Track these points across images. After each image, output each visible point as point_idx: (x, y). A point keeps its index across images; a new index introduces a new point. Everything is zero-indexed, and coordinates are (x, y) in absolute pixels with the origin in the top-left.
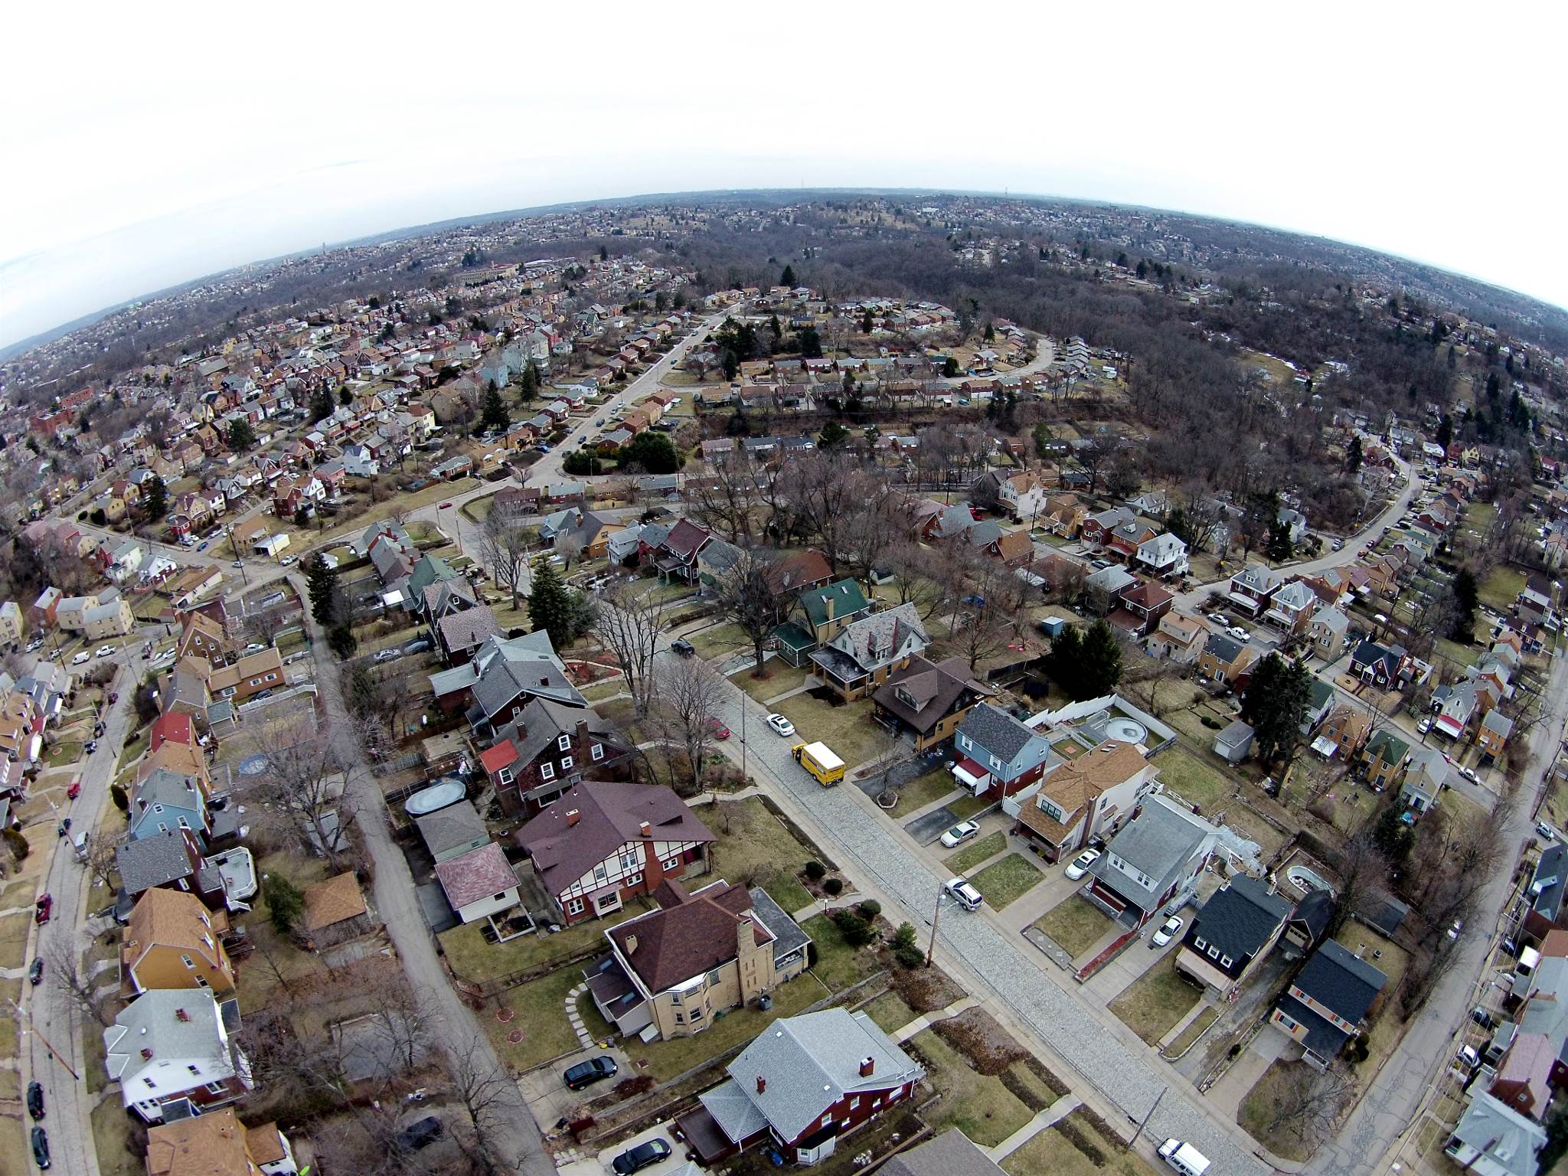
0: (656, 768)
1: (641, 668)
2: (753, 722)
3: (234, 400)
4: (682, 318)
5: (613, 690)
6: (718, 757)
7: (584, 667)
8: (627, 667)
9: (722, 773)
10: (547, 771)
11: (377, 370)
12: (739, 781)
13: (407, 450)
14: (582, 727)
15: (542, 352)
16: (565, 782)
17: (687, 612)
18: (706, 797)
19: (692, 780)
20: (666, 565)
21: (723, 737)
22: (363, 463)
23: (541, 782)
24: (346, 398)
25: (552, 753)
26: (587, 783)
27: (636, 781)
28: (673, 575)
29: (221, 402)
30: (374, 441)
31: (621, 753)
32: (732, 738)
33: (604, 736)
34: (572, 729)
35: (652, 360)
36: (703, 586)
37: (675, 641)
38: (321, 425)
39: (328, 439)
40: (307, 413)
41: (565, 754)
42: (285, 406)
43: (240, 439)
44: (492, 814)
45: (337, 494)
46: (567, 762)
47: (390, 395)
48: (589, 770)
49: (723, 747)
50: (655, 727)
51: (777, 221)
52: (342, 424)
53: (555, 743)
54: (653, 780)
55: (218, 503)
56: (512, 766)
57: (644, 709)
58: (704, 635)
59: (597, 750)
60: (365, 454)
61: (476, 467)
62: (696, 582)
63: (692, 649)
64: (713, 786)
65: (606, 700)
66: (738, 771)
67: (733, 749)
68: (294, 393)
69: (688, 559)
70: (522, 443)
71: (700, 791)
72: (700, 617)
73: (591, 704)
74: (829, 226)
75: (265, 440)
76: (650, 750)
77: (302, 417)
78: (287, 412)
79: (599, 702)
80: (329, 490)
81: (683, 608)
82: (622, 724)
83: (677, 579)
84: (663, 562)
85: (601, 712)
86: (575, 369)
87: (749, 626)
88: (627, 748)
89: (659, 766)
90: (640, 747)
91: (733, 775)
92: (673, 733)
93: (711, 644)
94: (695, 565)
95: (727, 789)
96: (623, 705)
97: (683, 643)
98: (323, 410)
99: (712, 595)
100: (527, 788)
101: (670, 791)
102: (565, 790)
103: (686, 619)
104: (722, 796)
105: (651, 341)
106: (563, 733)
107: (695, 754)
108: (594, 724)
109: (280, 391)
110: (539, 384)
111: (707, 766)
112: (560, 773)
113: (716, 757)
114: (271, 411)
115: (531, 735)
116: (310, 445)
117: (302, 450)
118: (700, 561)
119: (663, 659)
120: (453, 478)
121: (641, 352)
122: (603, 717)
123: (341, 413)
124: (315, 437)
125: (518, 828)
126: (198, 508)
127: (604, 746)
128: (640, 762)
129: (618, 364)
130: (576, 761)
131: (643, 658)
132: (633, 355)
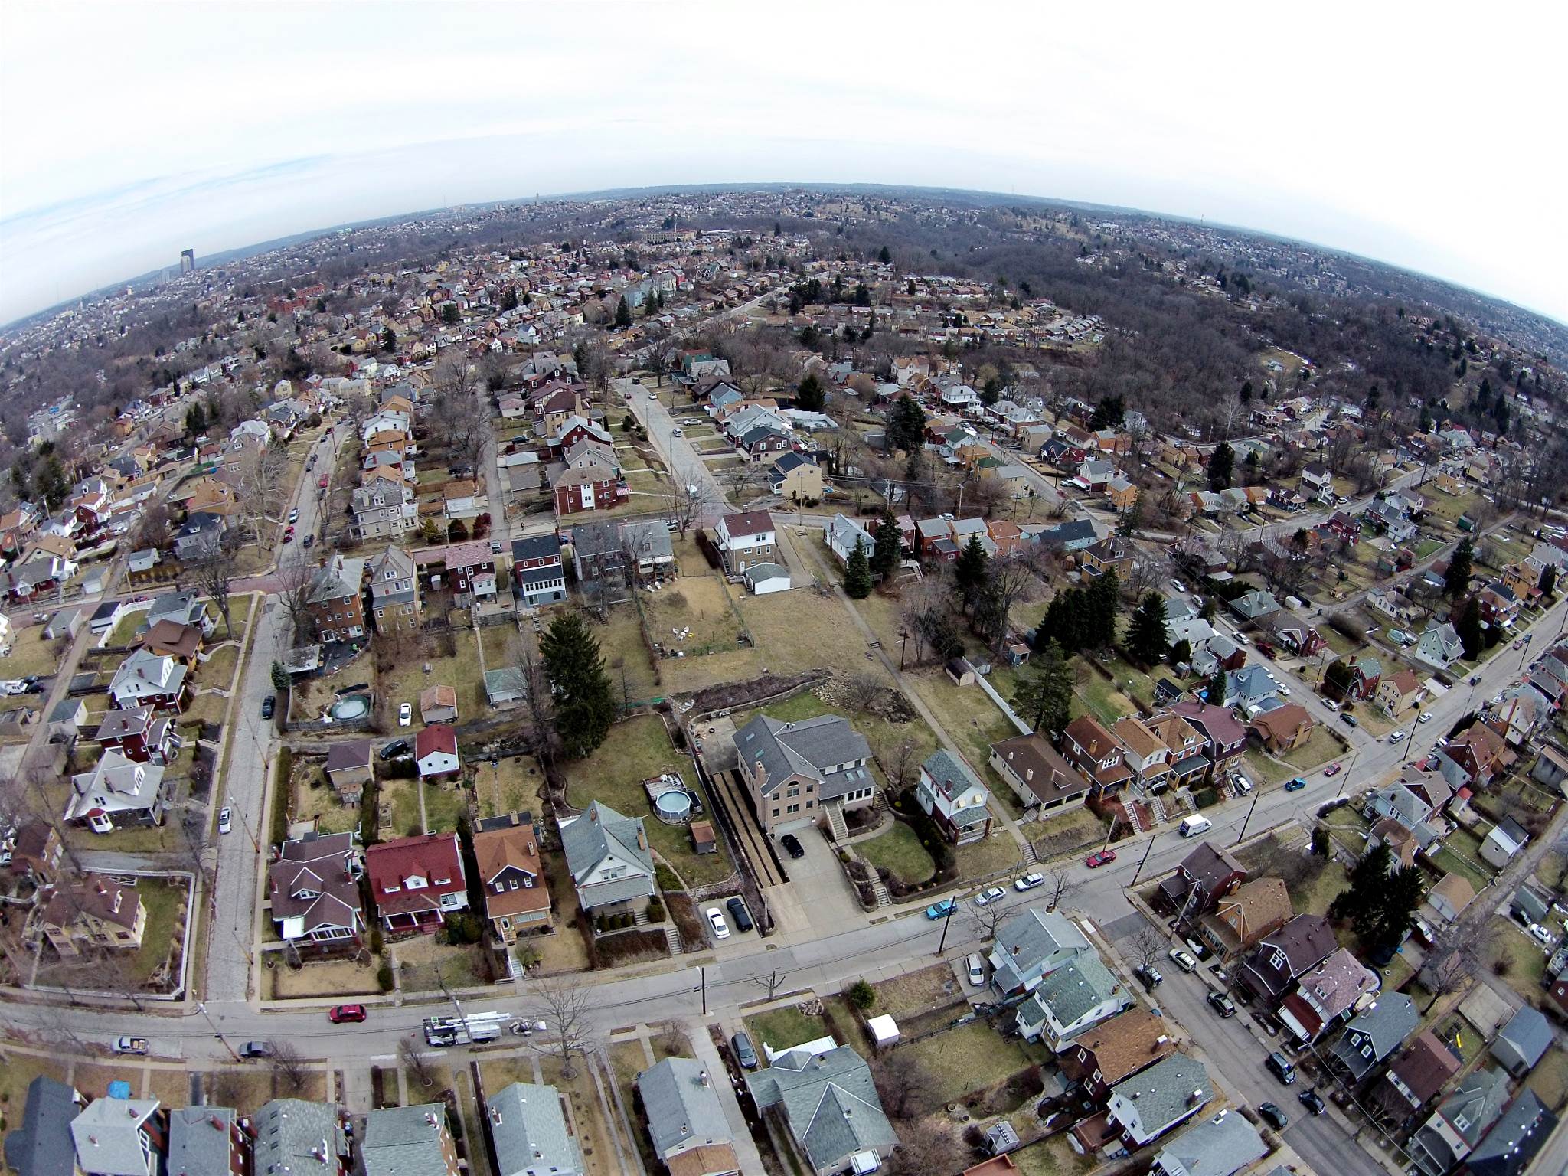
3: (447, 294)
4: (782, 275)
11: (552, 288)
13: (560, 334)
15: (669, 286)
22: (530, 335)
24: (527, 300)
29: (437, 295)
30: (539, 326)
35: (747, 300)
38: (507, 313)
39: (510, 323)
40: (498, 307)
42: (484, 302)
43: (450, 317)
45: (510, 351)
47: (558, 302)
51: (960, 221)
52: (521, 316)
55: (431, 348)
60: (532, 331)
68: (491, 295)
70: (636, 336)
75: (468, 320)
78: (485, 306)
105: (751, 288)
109: (481, 293)
114: (473, 304)
116: (498, 324)
117: (491, 326)
121: (740, 294)
123: (522, 309)
124: (500, 320)
126: (418, 348)
129: (719, 298)
132: (734, 295)
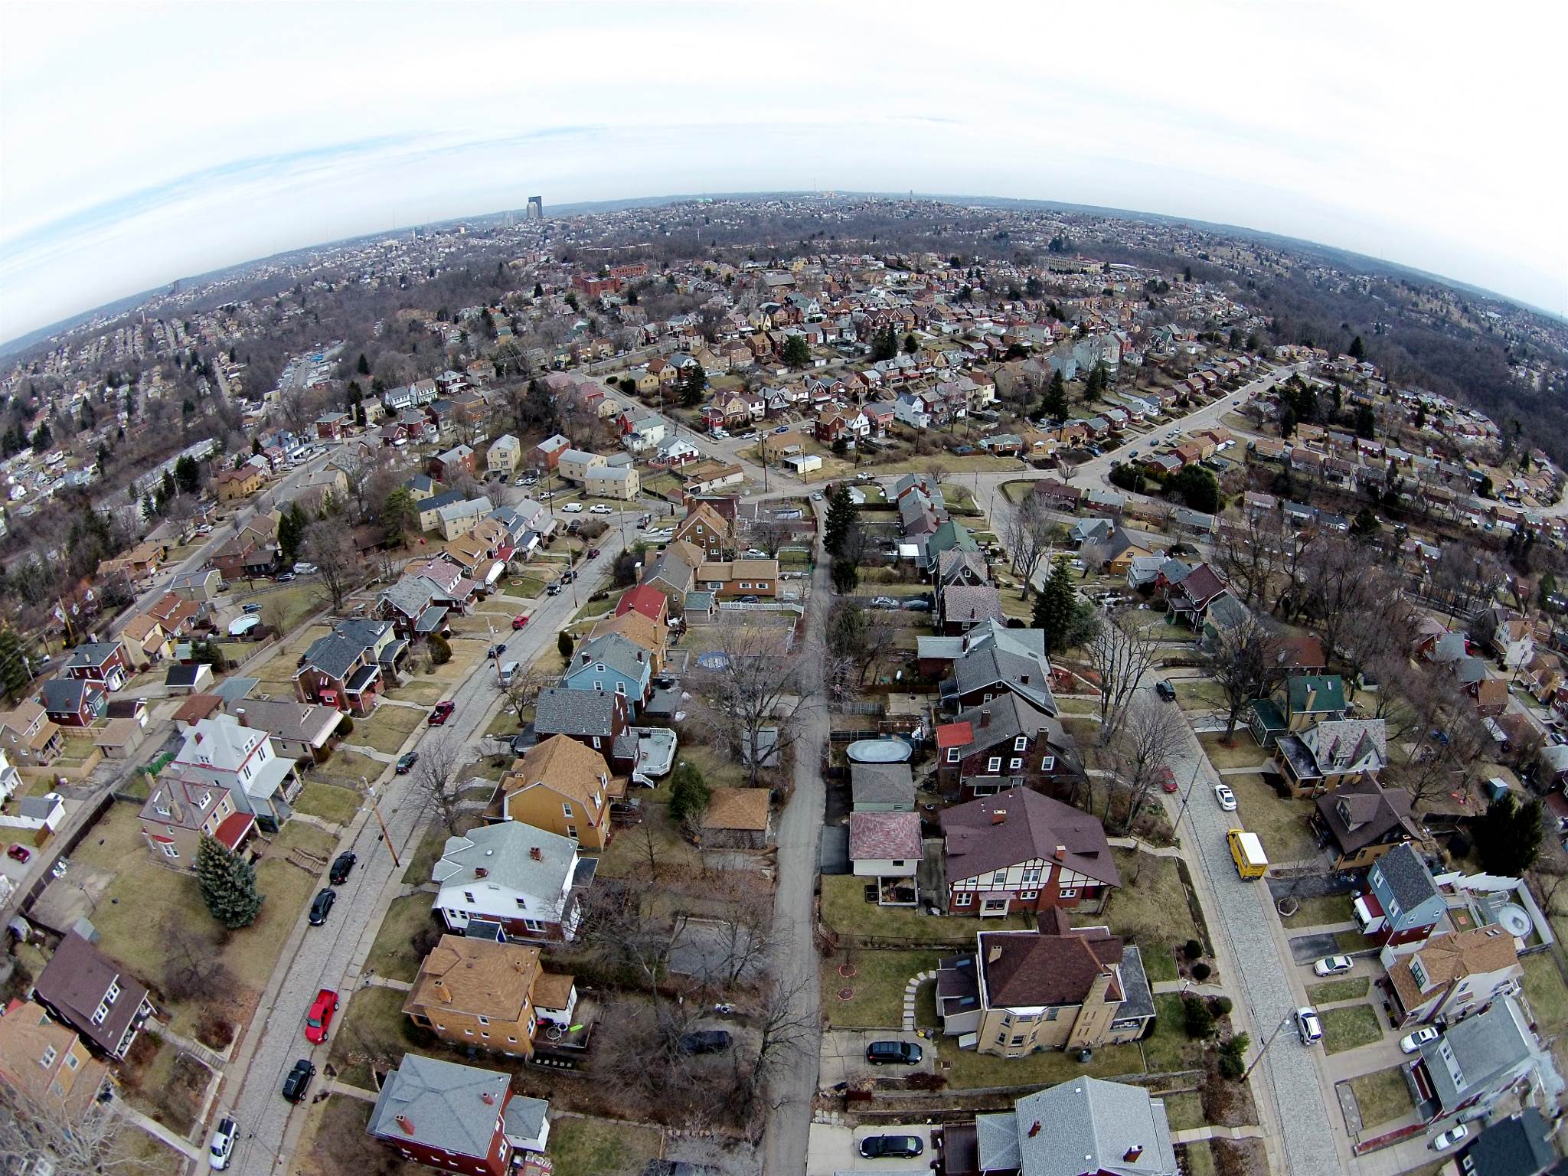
0: (1096, 797)
1: (1119, 697)
2: (1201, 783)
3: (796, 317)
4: (1252, 362)
5: (1085, 709)
6: (1158, 808)
7: (1068, 676)
8: (1108, 691)
9: (1154, 824)
10: (994, 764)
11: (947, 329)
12: (1166, 838)
13: (961, 414)
14: (1042, 735)
15: (1112, 357)
16: (1006, 781)
17: (1180, 656)
18: (1129, 842)
19: (1124, 822)
20: (1178, 604)
21: (1169, 791)
22: (914, 413)
23: (983, 772)
24: (911, 346)
25: (1005, 750)
26: (1025, 789)
27: (1073, 805)
28: (1181, 615)
29: (780, 315)
30: (929, 397)
31: (1069, 771)
32: (1176, 794)
33: (1060, 750)
34: (1032, 733)
35: (1216, 395)
36: (1205, 636)
37: (1161, 681)
38: (880, 365)
39: (884, 381)
40: (868, 349)
41: (1017, 754)
42: (847, 336)
43: (794, 355)
44: (927, 786)
45: (881, 434)
46: (1016, 763)
47: (956, 356)
48: (1033, 777)
49: (1166, 800)
50: (1110, 760)
51: (1354, 286)
52: (902, 370)
53: (1011, 742)
54: (1088, 809)
55: (758, 409)
56: (965, 748)
57: (1107, 739)
58: (1189, 684)
59: (1048, 762)
60: (918, 405)
61: (1025, 450)
62: (1200, 630)
63: (1173, 694)
64: (1139, 834)
65: (1076, 716)
66: (1170, 828)
67: (1174, 805)
68: (859, 327)
69: (1199, 605)
70: (1076, 441)
71: (1126, 835)
72: (1192, 666)
73: (1060, 715)
74: (1401, 305)
75: (820, 363)
76: (1098, 778)
77: (862, 352)
78: (848, 343)
79: (1069, 715)
80: (874, 428)
81: (1178, 651)
82: (1083, 744)
83: (1183, 622)
84: (1175, 601)
85: (1067, 726)
86: (1141, 383)
87: (1232, 690)
88: (1077, 769)
89: (1099, 796)
90: (1090, 772)
91: (1164, 830)
92: (1125, 769)
93: (1192, 697)
94: (1204, 613)
95: (1152, 841)
96: (1090, 726)
97: (1167, 685)
98: (884, 351)
99: (1210, 648)
100: (968, 773)
101: (1098, 824)
102: (1003, 788)
103: (1175, 663)
104: (1145, 847)
105: (1219, 376)
106: (1023, 735)
107: (1137, 798)
108: (1054, 732)
109: (844, 321)
110: (1103, 386)
111: (1143, 813)
112: (1005, 770)
113: (1155, 807)
114: (831, 338)
115: (991, 725)
116: (865, 381)
117: (855, 383)
118: (1209, 611)
119: (1144, 695)
120: (1000, 454)
121: (1208, 384)
122: (1067, 731)
123: (902, 359)
124: (871, 375)
125: (946, 807)
126: (736, 408)
127: (1057, 761)
128: (1083, 787)
129: (1184, 390)
130: (1024, 764)
131: (1123, 691)
132: (1199, 385)
